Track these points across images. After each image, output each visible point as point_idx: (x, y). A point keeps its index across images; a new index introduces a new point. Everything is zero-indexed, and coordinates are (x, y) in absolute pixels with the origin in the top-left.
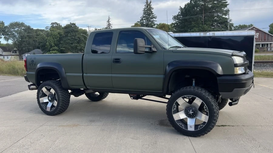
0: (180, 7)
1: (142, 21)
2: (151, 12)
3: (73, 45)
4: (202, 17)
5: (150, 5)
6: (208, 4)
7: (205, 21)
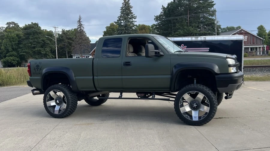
0: (163, 6)
1: (119, 22)
2: (130, 11)
3: (36, 49)
4: (187, 18)
5: (128, 3)
6: (193, 3)
7: (191, 22)
